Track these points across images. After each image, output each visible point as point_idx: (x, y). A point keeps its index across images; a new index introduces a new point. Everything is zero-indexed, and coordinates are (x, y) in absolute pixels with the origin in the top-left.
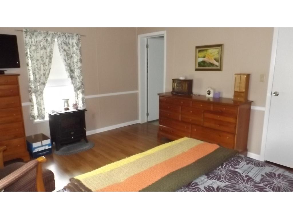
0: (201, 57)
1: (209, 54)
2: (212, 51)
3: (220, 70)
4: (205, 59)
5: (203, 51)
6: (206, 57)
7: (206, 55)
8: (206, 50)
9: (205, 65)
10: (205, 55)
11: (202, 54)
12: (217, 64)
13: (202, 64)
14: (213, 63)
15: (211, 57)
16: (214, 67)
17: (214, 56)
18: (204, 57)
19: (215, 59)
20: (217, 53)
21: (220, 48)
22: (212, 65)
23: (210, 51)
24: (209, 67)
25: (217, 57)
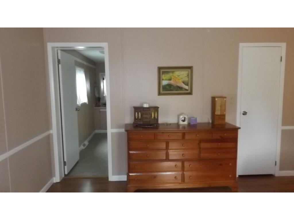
0: (166, 80)
1: (177, 76)
2: (179, 73)
3: (190, 93)
5: (167, 72)
6: (172, 80)
7: (172, 77)
8: (173, 72)
9: (172, 88)
10: (171, 78)
11: (166, 76)
12: (187, 87)
13: (167, 87)
14: (181, 86)
15: (178, 80)
16: (183, 91)
17: (182, 78)
18: (170, 80)
19: (183, 83)
20: (186, 75)
21: (189, 70)
22: (180, 88)
23: (177, 73)
24: (176, 91)
25: (186, 79)
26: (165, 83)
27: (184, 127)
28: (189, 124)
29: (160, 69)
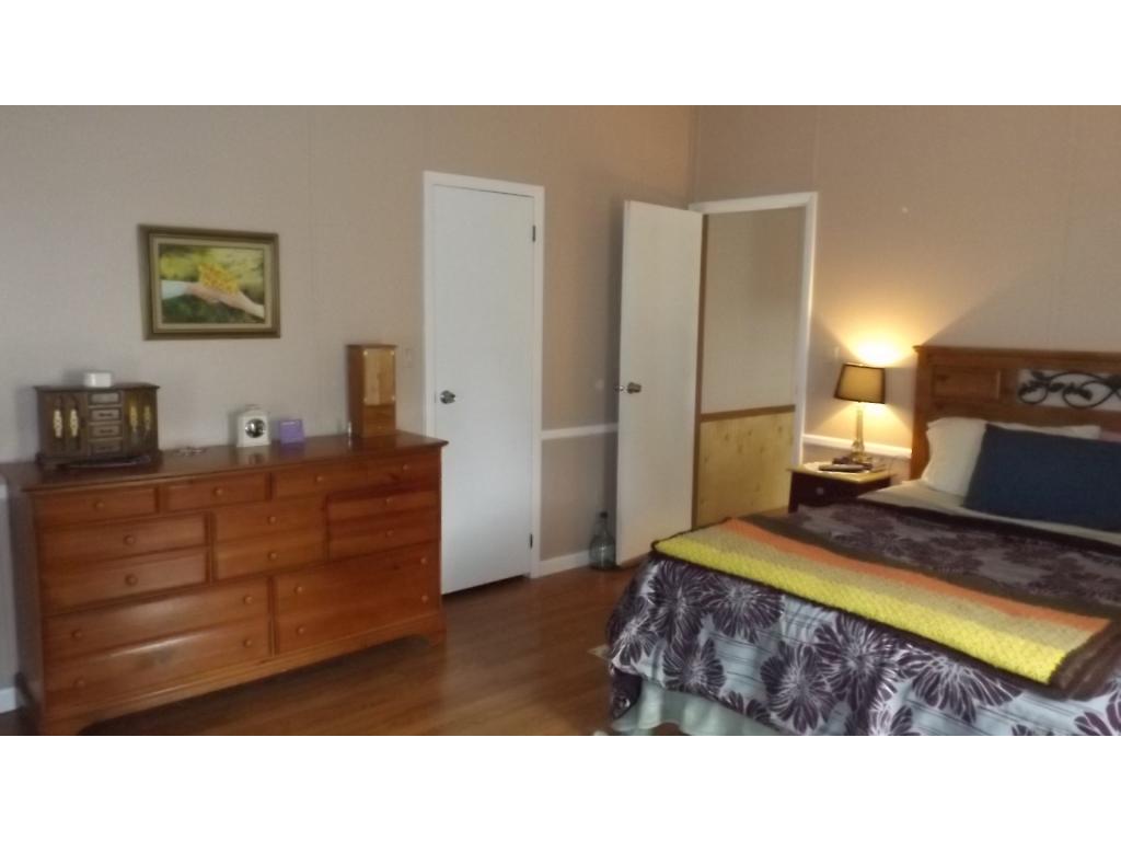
0: (175, 278)
1: (218, 268)
2: (229, 256)
3: (273, 333)
4: (200, 288)
5: (183, 250)
6: (202, 279)
7: (201, 268)
8: (203, 250)
9: (201, 312)
10: (197, 271)
11: (180, 265)
12: (258, 310)
13: (183, 306)
14: (237, 306)
15: (226, 281)
16: (245, 322)
17: (239, 276)
18: (193, 279)
19: (246, 292)
20: (255, 265)
21: (267, 247)
22: (235, 313)
23: (220, 254)
24: (219, 321)
25: (254, 280)
26: (171, 289)
27: (258, 457)
28: (276, 445)
29: (147, 233)
